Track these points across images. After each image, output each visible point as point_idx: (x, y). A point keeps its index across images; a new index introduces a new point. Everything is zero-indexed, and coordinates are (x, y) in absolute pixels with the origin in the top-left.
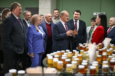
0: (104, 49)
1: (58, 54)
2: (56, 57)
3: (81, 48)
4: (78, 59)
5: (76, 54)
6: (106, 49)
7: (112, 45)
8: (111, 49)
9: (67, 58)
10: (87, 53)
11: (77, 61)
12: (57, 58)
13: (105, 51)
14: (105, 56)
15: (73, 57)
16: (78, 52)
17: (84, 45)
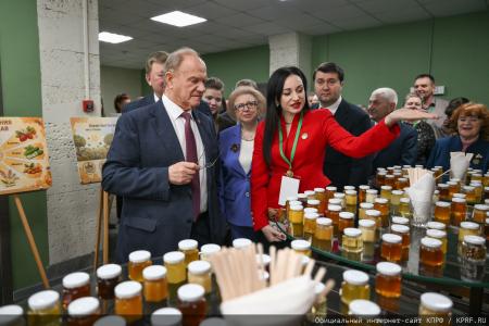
0: (453, 182)
1: (316, 196)
2: (312, 206)
3: (383, 180)
4: (376, 213)
5: (369, 197)
6: (459, 183)
7: (475, 173)
8: (475, 183)
9: (344, 210)
10: (402, 196)
11: (376, 218)
12: (315, 206)
13: (457, 189)
14: (460, 204)
15: (362, 205)
16: (376, 191)
17: (390, 172)
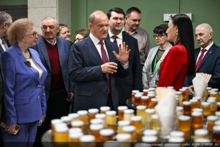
0: (194, 100)
1: (81, 118)
2: (76, 127)
3: (139, 101)
4: (132, 128)
5: (126, 116)
6: (199, 100)
7: (213, 91)
8: (211, 100)
9: (104, 128)
10: (154, 113)
11: (131, 133)
12: (80, 127)
13: (197, 105)
14: (199, 117)
15: (120, 123)
16: (132, 111)
17: (146, 94)
